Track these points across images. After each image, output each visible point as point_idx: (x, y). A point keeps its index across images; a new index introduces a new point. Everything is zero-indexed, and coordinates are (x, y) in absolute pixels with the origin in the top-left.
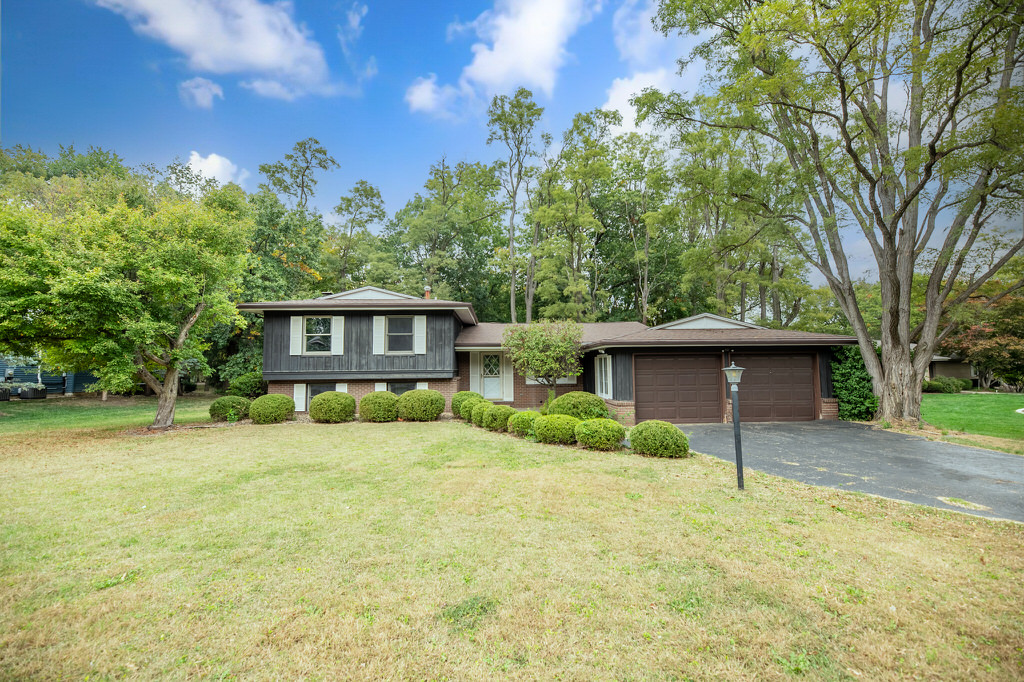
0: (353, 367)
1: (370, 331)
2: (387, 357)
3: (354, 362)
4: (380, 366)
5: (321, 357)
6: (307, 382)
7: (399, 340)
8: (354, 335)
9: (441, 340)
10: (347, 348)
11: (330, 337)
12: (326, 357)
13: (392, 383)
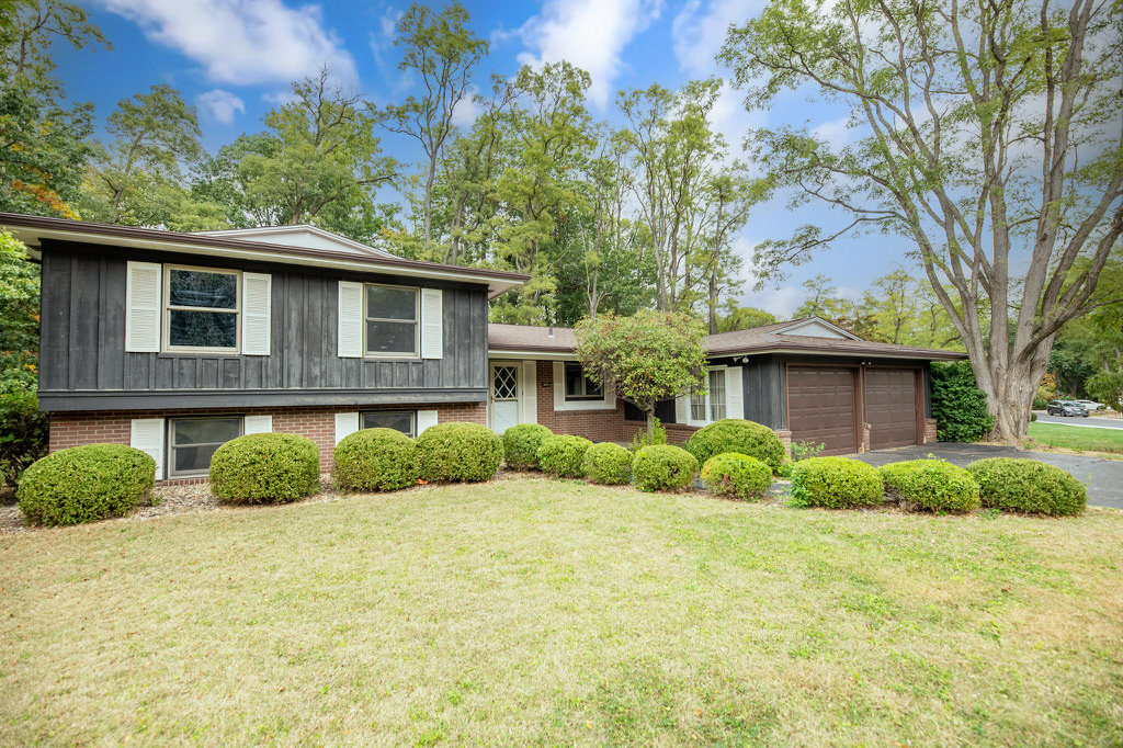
0: (293, 381)
1: (332, 310)
2: (368, 362)
3: (296, 372)
4: (353, 380)
5: (214, 359)
6: (168, 415)
7: (390, 332)
8: (294, 315)
9: (468, 335)
10: (279, 342)
11: (234, 315)
12: (227, 359)
13: (371, 414)
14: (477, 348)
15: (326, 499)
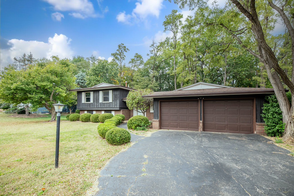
1: (99, 96)
2: (103, 103)
3: (95, 105)
4: (101, 106)
6: (87, 110)
7: (106, 99)
8: (95, 97)
9: (116, 98)
10: (94, 101)
11: (90, 98)
12: (90, 104)
13: (106, 111)
14: (118, 100)
15: (91, 123)
